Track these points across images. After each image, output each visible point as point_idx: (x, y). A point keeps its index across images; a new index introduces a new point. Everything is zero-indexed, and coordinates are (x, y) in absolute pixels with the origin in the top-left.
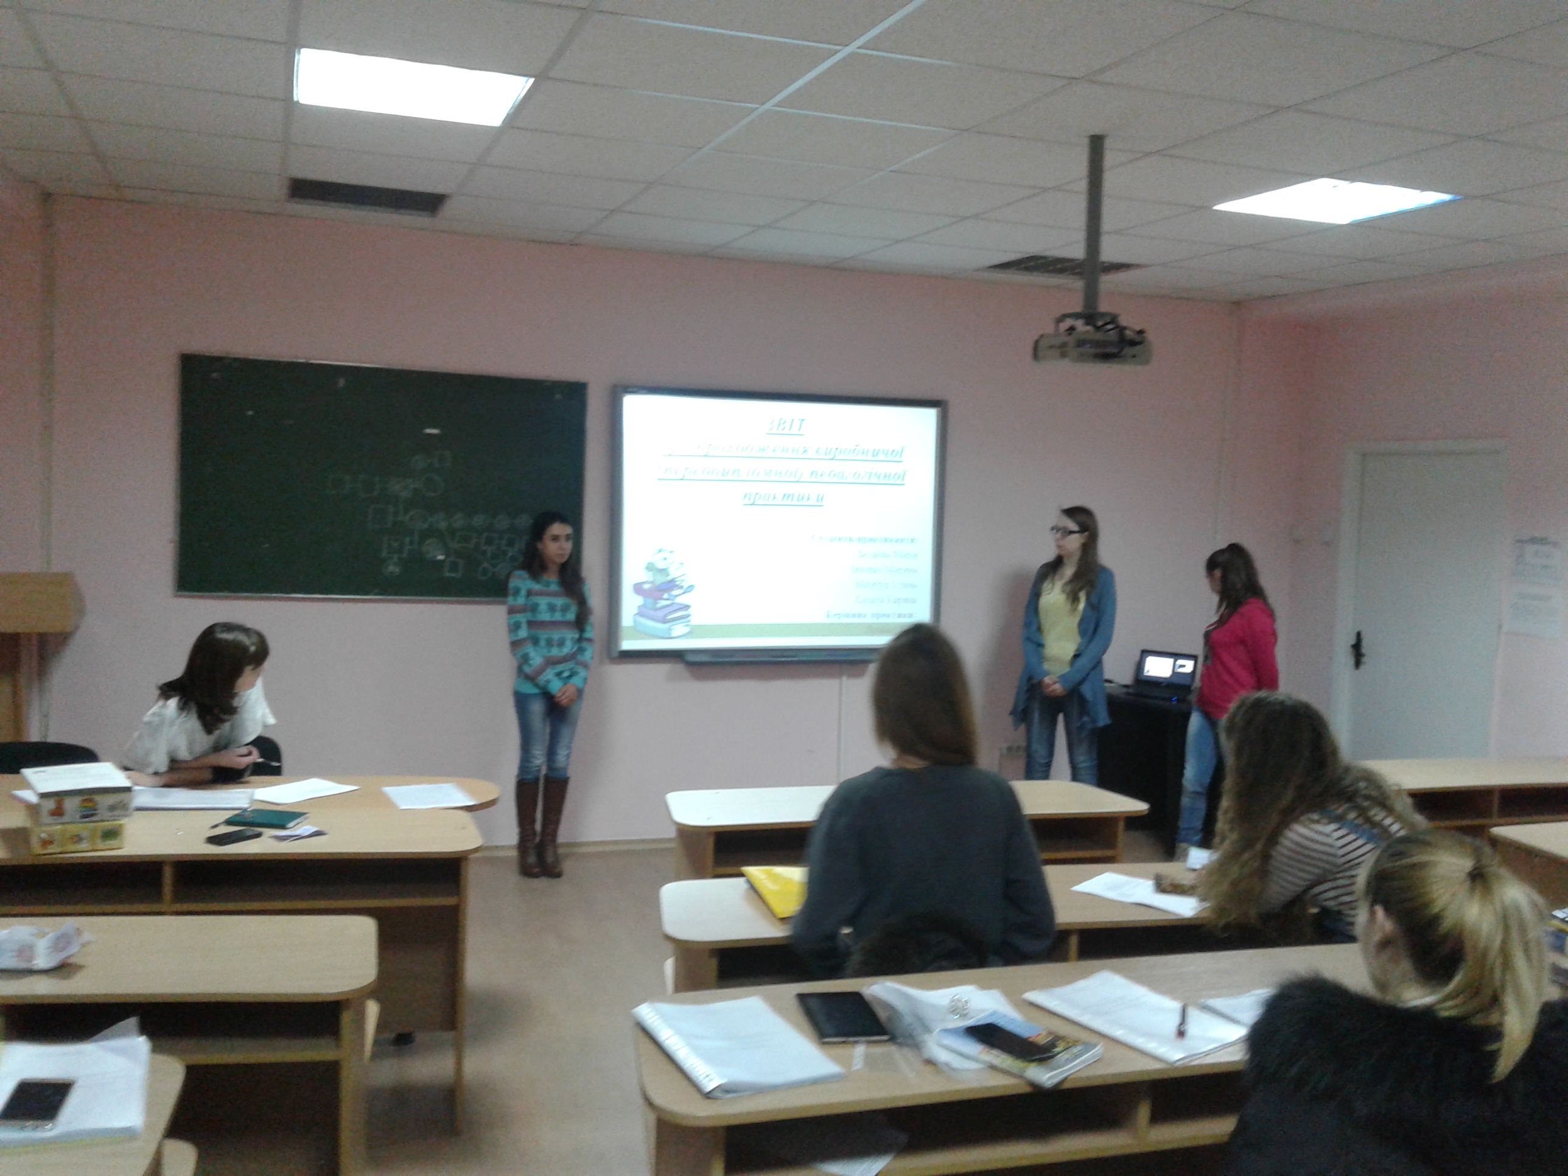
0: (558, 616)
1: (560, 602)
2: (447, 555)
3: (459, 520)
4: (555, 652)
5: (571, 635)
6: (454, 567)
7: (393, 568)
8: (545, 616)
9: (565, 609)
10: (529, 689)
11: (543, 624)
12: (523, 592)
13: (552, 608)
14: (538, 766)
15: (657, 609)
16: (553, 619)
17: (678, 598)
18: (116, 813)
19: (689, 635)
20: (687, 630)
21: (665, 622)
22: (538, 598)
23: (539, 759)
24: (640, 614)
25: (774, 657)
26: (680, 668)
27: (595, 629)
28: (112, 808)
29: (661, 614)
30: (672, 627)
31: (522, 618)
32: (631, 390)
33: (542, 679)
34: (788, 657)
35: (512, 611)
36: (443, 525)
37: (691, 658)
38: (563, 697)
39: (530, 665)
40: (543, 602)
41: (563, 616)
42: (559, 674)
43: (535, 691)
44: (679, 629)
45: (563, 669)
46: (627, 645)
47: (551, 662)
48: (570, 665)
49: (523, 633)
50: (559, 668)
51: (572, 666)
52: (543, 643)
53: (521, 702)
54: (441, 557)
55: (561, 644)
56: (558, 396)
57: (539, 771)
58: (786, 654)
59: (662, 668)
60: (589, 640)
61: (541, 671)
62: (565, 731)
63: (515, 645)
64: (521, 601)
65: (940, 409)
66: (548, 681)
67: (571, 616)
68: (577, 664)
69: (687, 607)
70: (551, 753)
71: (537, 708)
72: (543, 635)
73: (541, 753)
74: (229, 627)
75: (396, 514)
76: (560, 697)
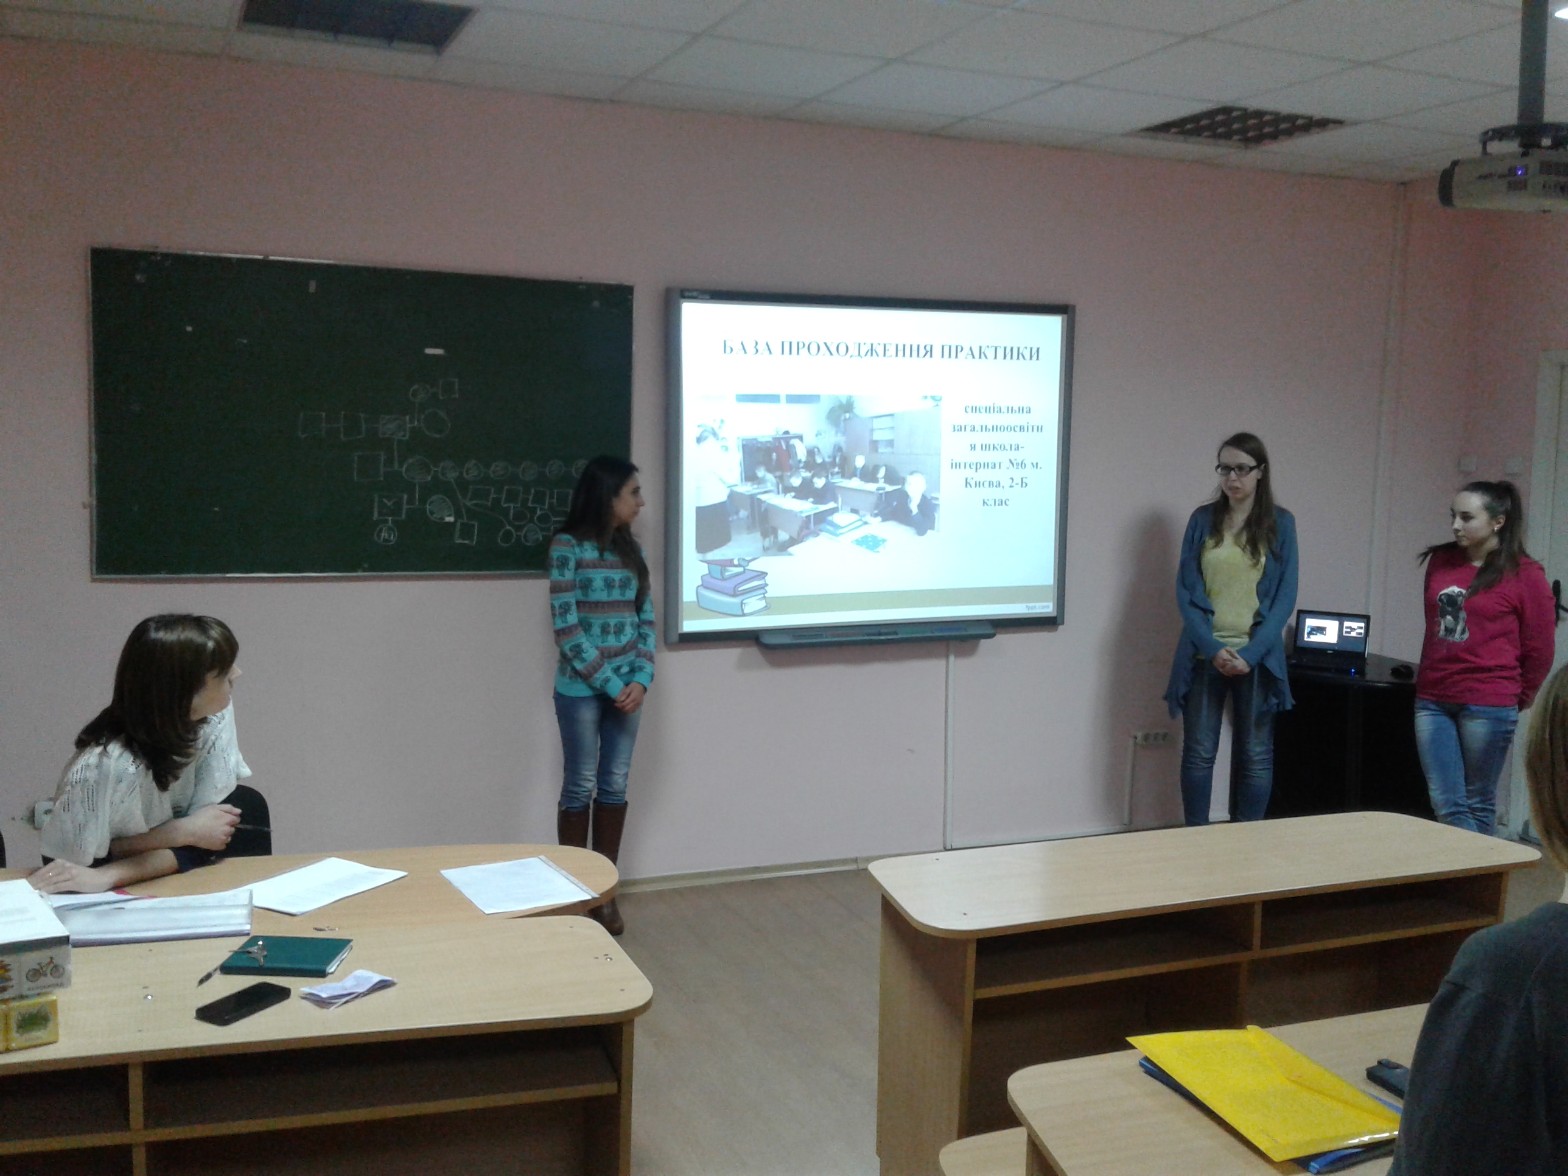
0: (616, 595)
1: (617, 575)
2: (458, 515)
3: (472, 470)
4: (612, 641)
5: (629, 618)
6: (466, 532)
7: (387, 535)
8: (599, 594)
9: (624, 585)
10: (580, 690)
11: (598, 605)
12: (572, 564)
13: (609, 584)
14: (589, 791)
15: (724, 579)
16: (611, 599)
17: (751, 564)
18: (43, 981)
19: (767, 610)
20: (763, 604)
21: (734, 595)
22: (590, 570)
23: (590, 784)
24: (705, 585)
25: (868, 635)
26: (753, 652)
27: (652, 611)
28: (36, 973)
29: (729, 585)
30: (744, 602)
31: (571, 597)
32: (690, 294)
33: (598, 678)
34: (886, 634)
35: (555, 589)
36: (452, 476)
37: (768, 640)
38: (628, 701)
39: (583, 660)
40: (598, 577)
41: (623, 595)
42: (617, 670)
43: (587, 692)
44: (753, 603)
45: (618, 664)
46: (689, 626)
47: (607, 655)
48: (631, 656)
49: (573, 618)
50: (617, 661)
51: (633, 658)
52: (596, 630)
53: (565, 708)
54: (451, 519)
55: (619, 630)
56: (596, 304)
57: (590, 797)
58: (884, 630)
59: (731, 654)
60: (650, 623)
61: (597, 667)
62: (623, 743)
63: (560, 634)
64: (569, 575)
65: (1065, 316)
66: (607, 680)
67: (631, 594)
68: (638, 655)
69: (763, 575)
70: (604, 772)
71: (588, 716)
72: (597, 620)
73: (593, 773)
74: (168, 622)
75: (390, 461)
76: (623, 701)
